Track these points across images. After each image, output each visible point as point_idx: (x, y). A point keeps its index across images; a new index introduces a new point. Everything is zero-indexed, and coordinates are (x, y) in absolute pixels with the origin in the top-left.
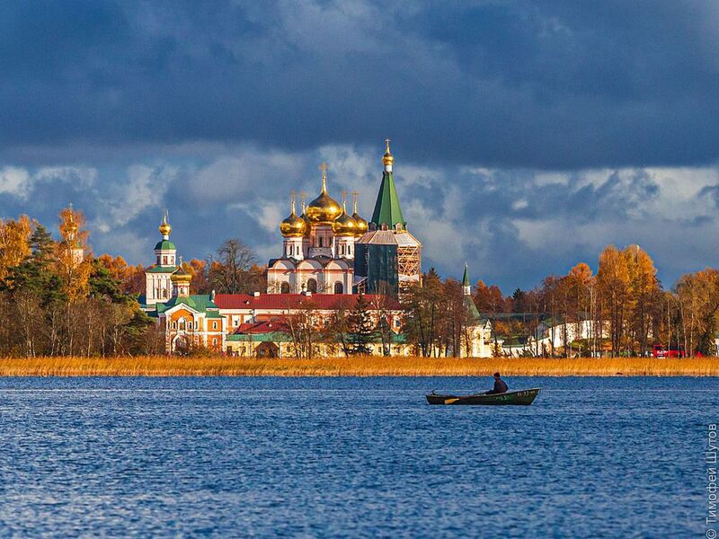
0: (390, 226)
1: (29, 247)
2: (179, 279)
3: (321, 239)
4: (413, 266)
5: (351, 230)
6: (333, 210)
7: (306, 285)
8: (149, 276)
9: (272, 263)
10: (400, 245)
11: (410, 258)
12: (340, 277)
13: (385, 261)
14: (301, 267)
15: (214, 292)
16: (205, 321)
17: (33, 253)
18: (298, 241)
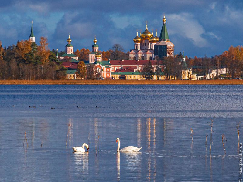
0: (165, 40)
1: (31, 48)
2: (97, 56)
3: (146, 43)
4: (172, 52)
5: (154, 41)
6: (149, 35)
7: (141, 57)
8: (90, 55)
9: (131, 51)
10: (168, 46)
11: (171, 49)
12: (151, 55)
13: (163, 50)
14: (139, 52)
15: (110, 60)
16: (105, 68)
17: (32, 50)
18: (139, 44)
